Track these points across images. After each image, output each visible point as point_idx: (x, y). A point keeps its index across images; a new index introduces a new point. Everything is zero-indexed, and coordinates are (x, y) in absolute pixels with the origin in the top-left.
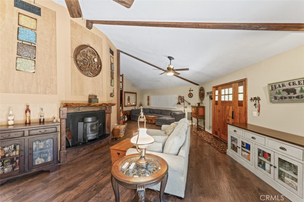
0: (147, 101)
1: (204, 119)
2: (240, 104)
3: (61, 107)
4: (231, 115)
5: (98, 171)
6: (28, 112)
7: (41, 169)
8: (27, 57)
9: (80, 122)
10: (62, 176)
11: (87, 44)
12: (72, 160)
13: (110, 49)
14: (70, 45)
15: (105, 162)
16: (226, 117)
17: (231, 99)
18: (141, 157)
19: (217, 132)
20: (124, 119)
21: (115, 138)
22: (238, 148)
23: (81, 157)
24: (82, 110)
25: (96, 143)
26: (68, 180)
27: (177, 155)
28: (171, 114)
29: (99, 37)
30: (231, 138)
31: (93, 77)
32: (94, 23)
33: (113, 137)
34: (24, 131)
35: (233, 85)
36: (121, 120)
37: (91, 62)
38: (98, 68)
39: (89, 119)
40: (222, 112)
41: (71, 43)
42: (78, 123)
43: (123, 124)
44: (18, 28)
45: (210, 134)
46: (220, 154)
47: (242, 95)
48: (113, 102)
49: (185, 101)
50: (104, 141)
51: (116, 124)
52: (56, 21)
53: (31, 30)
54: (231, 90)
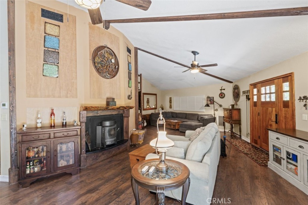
0: (169, 103)
1: (240, 124)
2: (286, 104)
3: (81, 111)
4: (274, 118)
5: (117, 177)
6: (53, 115)
7: (64, 171)
8: (51, 63)
9: (98, 126)
10: (83, 179)
11: (104, 45)
12: (92, 165)
13: (127, 48)
14: (89, 48)
15: (124, 169)
16: (268, 122)
17: (273, 98)
18: (161, 161)
19: (257, 141)
20: (142, 124)
21: (133, 144)
22: (282, 159)
23: (99, 162)
24: (101, 113)
25: (115, 149)
26: (89, 183)
27: (201, 162)
28: (198, 118)
29: (116, 36)
30: (273, 147)
31: (111, 79)
32: (111, 23)
33: (131, 144)
34: (50, 134)
35: (276, 81)
36: (140, 124)
37: (108, 63)
38: (115, 69)
39: (107, 123)
40: (262, 115)
41: (90, 46)
42: (97, 127)
43: (142, 130)
44: (45, 36)
45: (248, 143)
46: (259, 167)
47: (288, 93)
48: (131, 105)
49: (215, 103)
50: (122, 147)
51: (134, 129)
52: (76, 25)
53: (55, 37)
54: (273, 88)
